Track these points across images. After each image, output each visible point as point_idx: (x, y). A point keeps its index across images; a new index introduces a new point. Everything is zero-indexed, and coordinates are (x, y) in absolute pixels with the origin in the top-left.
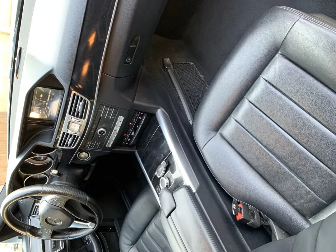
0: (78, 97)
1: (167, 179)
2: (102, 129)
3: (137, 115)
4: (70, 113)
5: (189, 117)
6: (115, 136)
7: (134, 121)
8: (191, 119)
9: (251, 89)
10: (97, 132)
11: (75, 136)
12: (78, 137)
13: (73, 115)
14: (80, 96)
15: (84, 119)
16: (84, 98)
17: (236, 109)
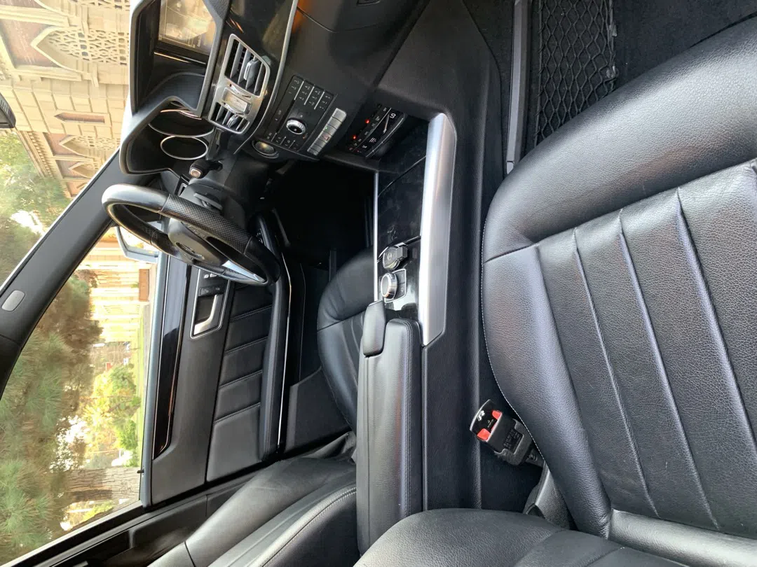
0: (245, 49)
1: (395, 283)
2: (296, 123)
3: (385, 110)
4: (227, 73)
5: (511, 152)
6: (326, 142)
7: (378, 119)
8: (513, 160)
9: (641, 203)
10: (286, 124)
11: (240, 119)
12: (246, 122)
13: (235, 79)
14: (249, 49)
15: (258, 93)
16: (256, 55)
17: (590, 223)
